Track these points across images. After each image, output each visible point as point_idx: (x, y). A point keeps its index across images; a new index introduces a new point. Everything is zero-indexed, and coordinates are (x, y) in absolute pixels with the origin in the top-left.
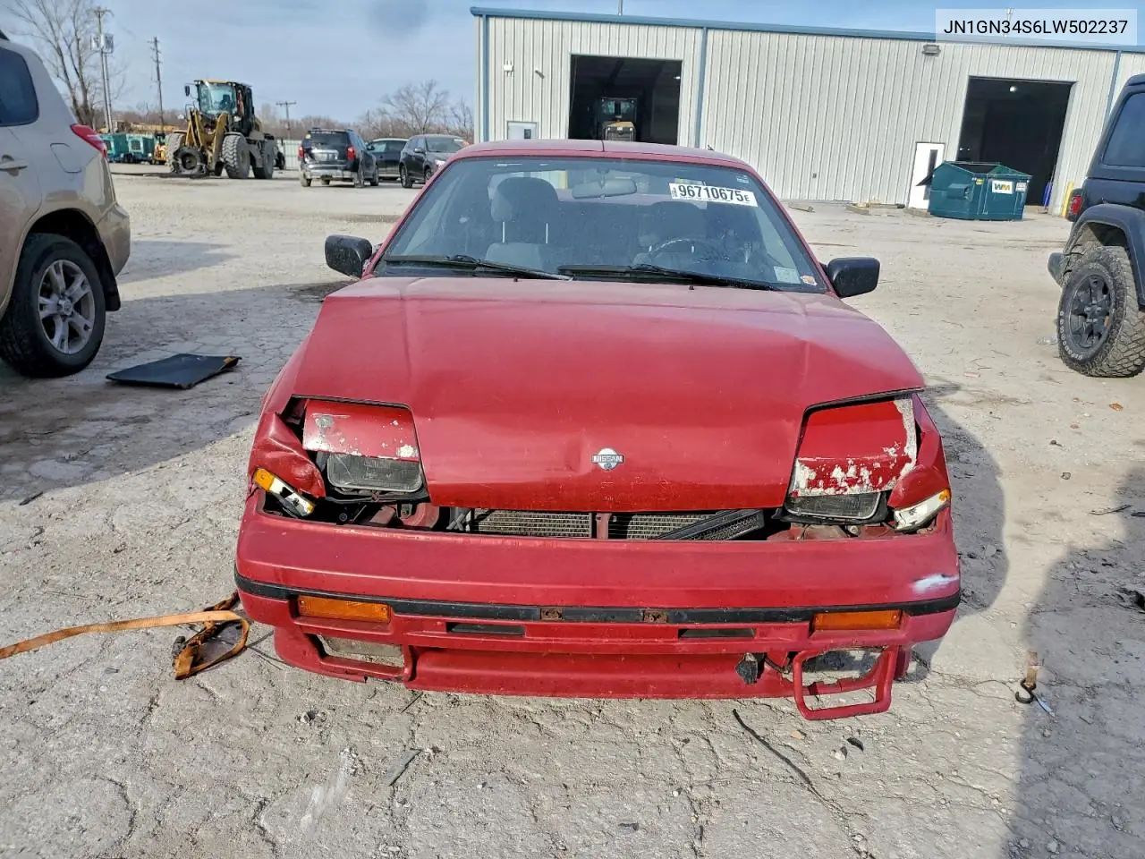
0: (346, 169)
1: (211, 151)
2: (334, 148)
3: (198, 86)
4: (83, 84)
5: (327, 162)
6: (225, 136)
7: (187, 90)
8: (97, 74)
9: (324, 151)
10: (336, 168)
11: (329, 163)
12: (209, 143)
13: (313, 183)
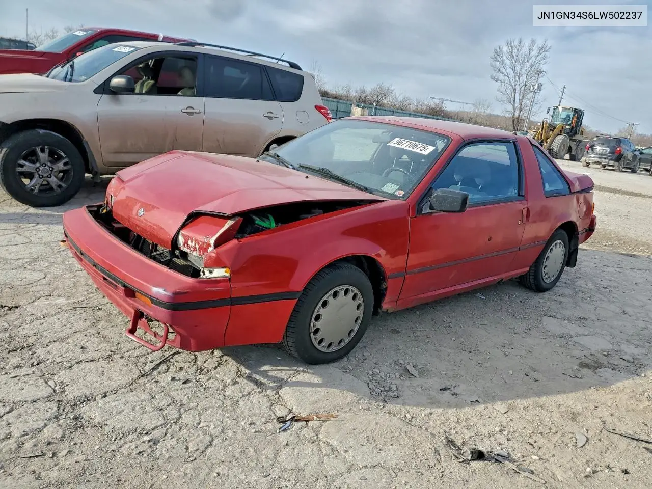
0: (611, 160)
1: (547, 142)
2: (608, 147)
3: (554, 109)
4: (521, 107)
5: (601, 155)
6: (558, 135)
7: (548, 111)
8: (528, 102)
9: (601, 148)
10: (605, 158)
11: (603, 155)
12: (547, 139)
13: (591, 165)
